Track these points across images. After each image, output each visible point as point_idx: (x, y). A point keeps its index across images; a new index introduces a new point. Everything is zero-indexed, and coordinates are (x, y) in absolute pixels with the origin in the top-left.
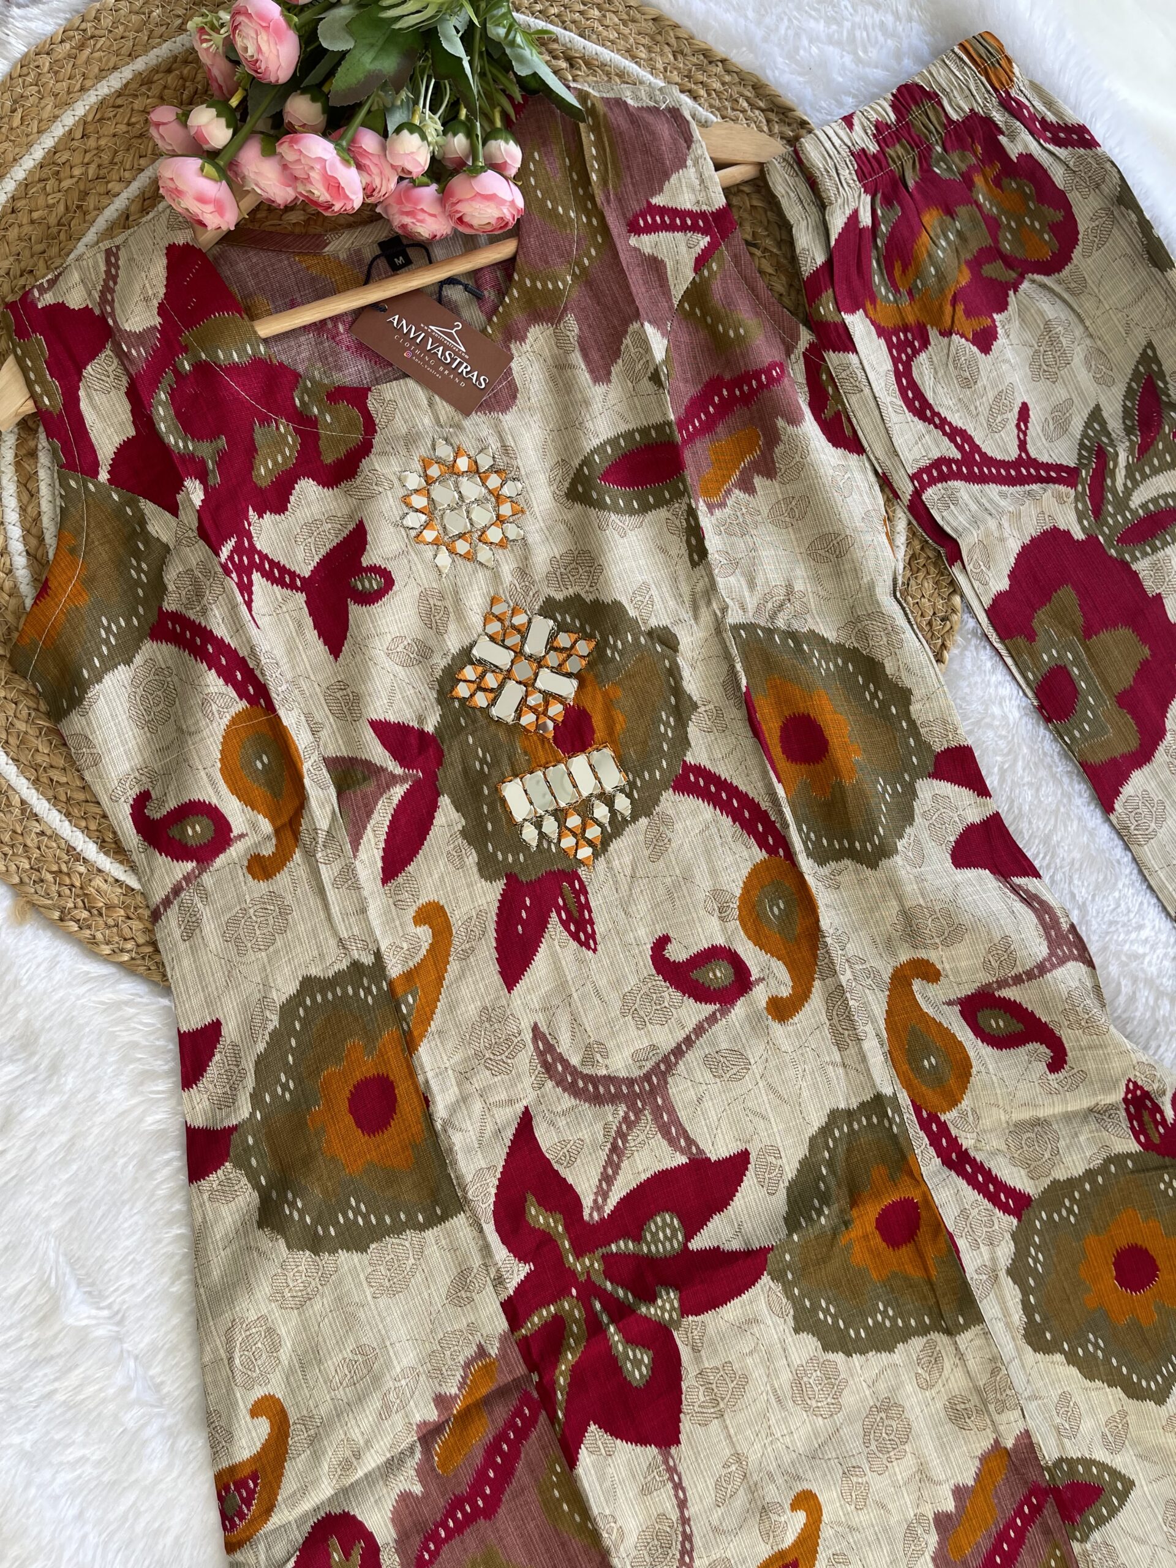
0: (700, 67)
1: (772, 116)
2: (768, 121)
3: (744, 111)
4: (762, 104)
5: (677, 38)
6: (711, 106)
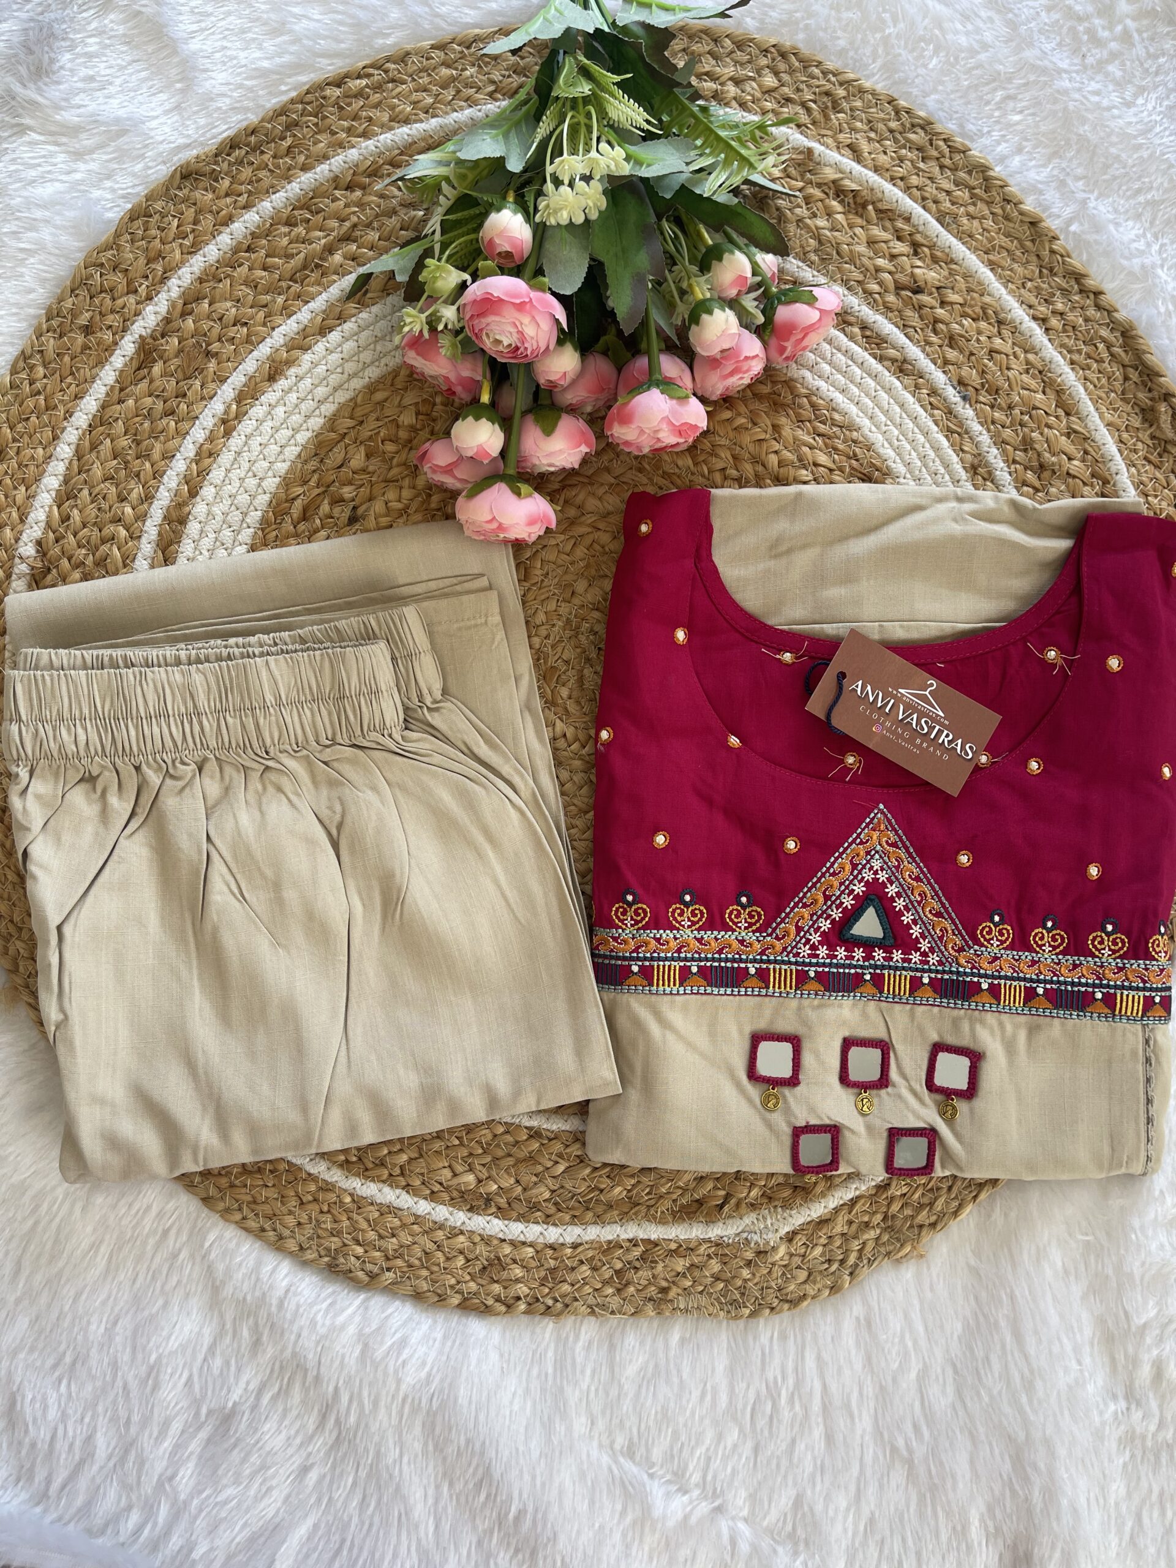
0: (1066, 293)
1: (1133, 375)
2: (1126, 378)
3: (1100, 361)
5: (1052, 252)
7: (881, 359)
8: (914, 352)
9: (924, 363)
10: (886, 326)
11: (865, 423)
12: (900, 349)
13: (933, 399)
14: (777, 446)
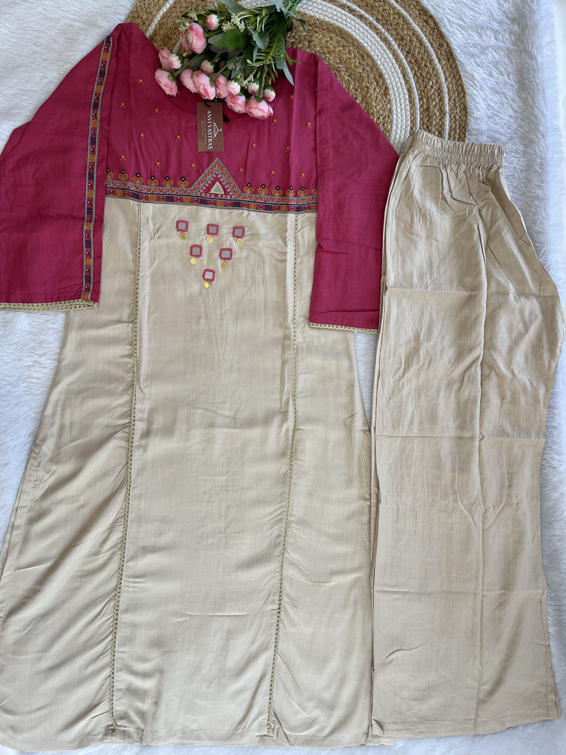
1: (421, 12)
2: (419, 14)
3: (412, 9)
4: (418, 8)
6: (402, 5)
7: (354, 15)
8: (363, 12)
9: (367, 16)
10: (354, 7)
11: (354, 34)
12: (359, 12)
13: (370, 25)
14: (332, 42)
